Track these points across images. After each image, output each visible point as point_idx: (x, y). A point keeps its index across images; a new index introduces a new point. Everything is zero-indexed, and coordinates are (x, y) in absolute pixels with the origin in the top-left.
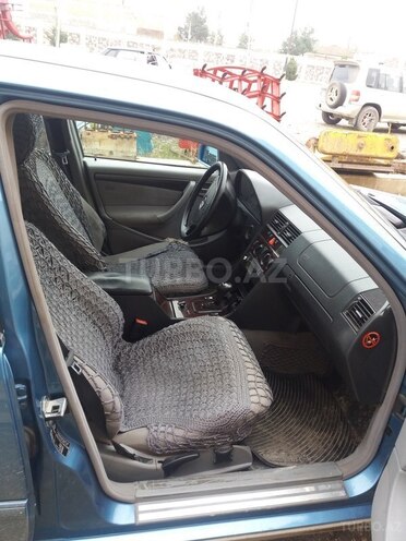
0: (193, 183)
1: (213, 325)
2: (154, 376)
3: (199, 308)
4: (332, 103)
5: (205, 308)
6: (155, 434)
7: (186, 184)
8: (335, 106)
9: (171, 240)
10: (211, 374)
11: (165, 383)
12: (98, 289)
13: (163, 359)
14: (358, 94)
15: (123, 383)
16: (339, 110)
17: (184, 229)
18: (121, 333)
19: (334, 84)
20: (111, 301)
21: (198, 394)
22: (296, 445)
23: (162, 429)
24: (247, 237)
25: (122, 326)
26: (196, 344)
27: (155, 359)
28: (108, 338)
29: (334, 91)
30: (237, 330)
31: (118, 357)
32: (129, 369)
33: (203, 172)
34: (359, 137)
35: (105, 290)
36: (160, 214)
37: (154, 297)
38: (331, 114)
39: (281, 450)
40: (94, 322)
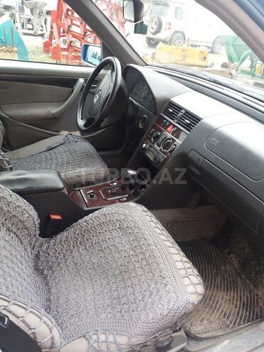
0: (81, 81)
1: (127, 212)
2: (78, 271)
3: (107, 195)
4: (153, 31)
5: (113, 195)
6: (95, 345)
7: (75, 81)
8: (155, 33)
9: (65, 133)
10: (137, 265)
11: (91, 279)
12: (7, 192)
13: (84, 253)
14: (170, 24)
15: (47, 284)
16: (158, 36)
17: (81, 123)
18: (38, 233)
19: (153, 17)
20: (22, 202)
21: (130, 290)
22: (213, 311)
23: (103, 337)
24: (141, 126)
25: (38, 226)
26: (115, 234)
27: (75, 254)
28: (26, 242)
29: (154, 22)
30: (149, 213)
31: (37, 257)
32: (51, 268)
33: (91, 70)
34: (183, 50)
35: (14, 191)
36: (54, 110)
37: (65, 191)
38: (153, 39)
39: (203, 319)
40: (8, 230)
